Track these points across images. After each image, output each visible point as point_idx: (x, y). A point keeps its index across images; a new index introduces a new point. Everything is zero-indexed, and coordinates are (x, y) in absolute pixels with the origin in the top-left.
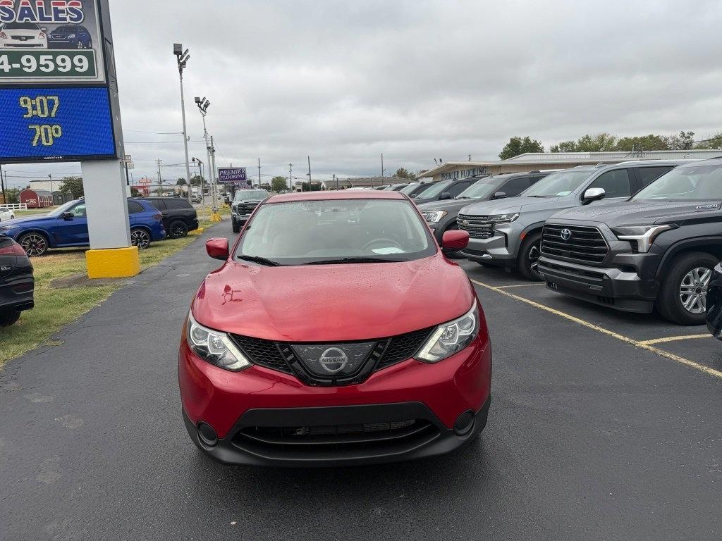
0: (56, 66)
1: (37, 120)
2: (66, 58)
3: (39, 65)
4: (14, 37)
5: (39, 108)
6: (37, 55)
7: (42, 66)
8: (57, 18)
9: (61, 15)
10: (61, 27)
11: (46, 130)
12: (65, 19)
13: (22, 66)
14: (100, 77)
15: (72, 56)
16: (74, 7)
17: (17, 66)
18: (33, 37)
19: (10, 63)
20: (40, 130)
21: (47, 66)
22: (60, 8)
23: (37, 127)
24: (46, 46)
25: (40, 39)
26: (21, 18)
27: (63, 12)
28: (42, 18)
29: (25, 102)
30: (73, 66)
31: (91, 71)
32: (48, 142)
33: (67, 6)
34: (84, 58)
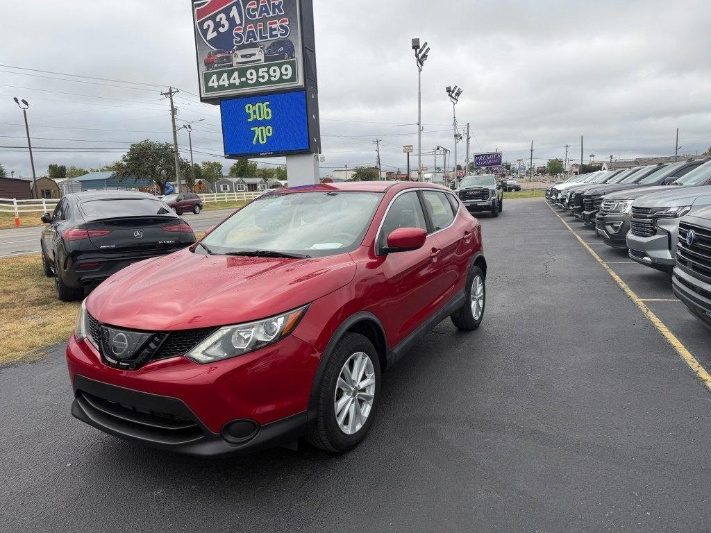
0: (270, 76)
1: (257, 123)
2: (277, 68)
3: (258, 77)
4: (243, 56)
5: (257, 113)
6: (257, 69)
7: (260, 77)
8: (271, 36)
9: (274, 33)
10: (273, 43)
11: (262, 130)
12: (276, 35)
13: (247, 79)
14: (300, 82)
15: (280, 66)
16: (283, 24)
17: (243, 79)
18: (254, 54)
19: (240, 78)
20: (258, 130)
21: (263, 77)
22: (274, 26)
23: (256, 128)
24: (263, 60)
25: (259, 55)
26: (247, 41)
27: (275, 29)
28: (261, 38)
29: (249, 109)
30: (282, 74)
31: (293, 78)
32: (263, 140)
33: (279, 24)
34: (289, 67)
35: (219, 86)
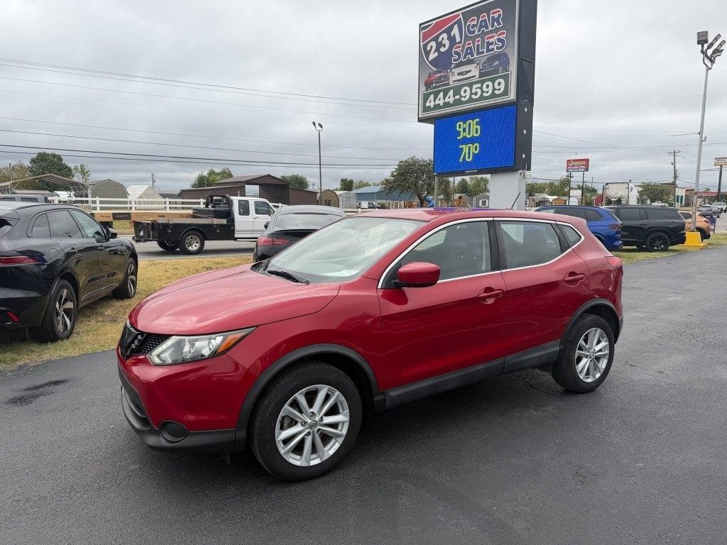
0: (483, 92)
1: (466, 141)
2: (490, 83)
3: (471, 94)
4: (459, 74)
5: (467, 129)
6: (470, 85)
7: (473, 94)
8: (488, 50)
9: (491, 47)
10: (489, 58)
11: (469, 147)
12: (493, 49)
13: (461, 97)
14: (512, 96)
15: (493, 81)
16: (501, 37)
17: (457, 97)
18: (470, 71)
19: (454, 96)
20: (465, 148)
21: (476, 94)
22: (491, 40)
23: (464, 146)
24: (478, 76)
25: (474, 71)
26: (465, 58)
27: (492, 43)
28: (478, 53)
29: (460, 126)
30: (494, 89)
31: (506, 93)
32: (469, 158)
33: (496, 38)
34: (502, 81)
35: (435, 105)
